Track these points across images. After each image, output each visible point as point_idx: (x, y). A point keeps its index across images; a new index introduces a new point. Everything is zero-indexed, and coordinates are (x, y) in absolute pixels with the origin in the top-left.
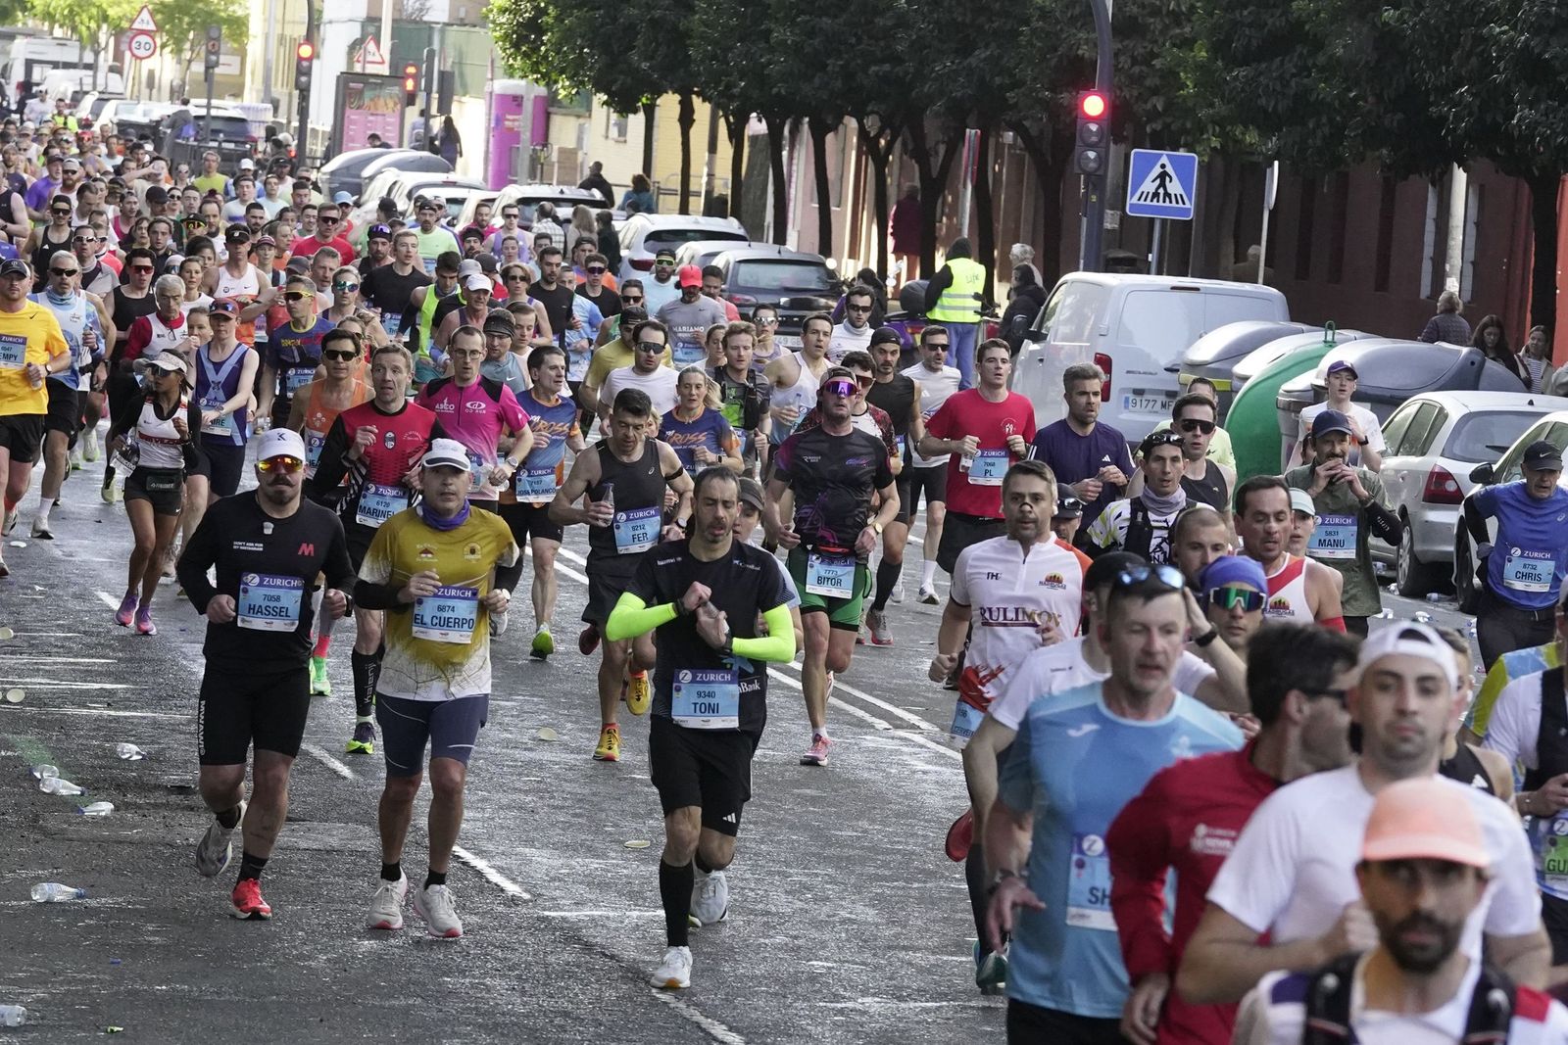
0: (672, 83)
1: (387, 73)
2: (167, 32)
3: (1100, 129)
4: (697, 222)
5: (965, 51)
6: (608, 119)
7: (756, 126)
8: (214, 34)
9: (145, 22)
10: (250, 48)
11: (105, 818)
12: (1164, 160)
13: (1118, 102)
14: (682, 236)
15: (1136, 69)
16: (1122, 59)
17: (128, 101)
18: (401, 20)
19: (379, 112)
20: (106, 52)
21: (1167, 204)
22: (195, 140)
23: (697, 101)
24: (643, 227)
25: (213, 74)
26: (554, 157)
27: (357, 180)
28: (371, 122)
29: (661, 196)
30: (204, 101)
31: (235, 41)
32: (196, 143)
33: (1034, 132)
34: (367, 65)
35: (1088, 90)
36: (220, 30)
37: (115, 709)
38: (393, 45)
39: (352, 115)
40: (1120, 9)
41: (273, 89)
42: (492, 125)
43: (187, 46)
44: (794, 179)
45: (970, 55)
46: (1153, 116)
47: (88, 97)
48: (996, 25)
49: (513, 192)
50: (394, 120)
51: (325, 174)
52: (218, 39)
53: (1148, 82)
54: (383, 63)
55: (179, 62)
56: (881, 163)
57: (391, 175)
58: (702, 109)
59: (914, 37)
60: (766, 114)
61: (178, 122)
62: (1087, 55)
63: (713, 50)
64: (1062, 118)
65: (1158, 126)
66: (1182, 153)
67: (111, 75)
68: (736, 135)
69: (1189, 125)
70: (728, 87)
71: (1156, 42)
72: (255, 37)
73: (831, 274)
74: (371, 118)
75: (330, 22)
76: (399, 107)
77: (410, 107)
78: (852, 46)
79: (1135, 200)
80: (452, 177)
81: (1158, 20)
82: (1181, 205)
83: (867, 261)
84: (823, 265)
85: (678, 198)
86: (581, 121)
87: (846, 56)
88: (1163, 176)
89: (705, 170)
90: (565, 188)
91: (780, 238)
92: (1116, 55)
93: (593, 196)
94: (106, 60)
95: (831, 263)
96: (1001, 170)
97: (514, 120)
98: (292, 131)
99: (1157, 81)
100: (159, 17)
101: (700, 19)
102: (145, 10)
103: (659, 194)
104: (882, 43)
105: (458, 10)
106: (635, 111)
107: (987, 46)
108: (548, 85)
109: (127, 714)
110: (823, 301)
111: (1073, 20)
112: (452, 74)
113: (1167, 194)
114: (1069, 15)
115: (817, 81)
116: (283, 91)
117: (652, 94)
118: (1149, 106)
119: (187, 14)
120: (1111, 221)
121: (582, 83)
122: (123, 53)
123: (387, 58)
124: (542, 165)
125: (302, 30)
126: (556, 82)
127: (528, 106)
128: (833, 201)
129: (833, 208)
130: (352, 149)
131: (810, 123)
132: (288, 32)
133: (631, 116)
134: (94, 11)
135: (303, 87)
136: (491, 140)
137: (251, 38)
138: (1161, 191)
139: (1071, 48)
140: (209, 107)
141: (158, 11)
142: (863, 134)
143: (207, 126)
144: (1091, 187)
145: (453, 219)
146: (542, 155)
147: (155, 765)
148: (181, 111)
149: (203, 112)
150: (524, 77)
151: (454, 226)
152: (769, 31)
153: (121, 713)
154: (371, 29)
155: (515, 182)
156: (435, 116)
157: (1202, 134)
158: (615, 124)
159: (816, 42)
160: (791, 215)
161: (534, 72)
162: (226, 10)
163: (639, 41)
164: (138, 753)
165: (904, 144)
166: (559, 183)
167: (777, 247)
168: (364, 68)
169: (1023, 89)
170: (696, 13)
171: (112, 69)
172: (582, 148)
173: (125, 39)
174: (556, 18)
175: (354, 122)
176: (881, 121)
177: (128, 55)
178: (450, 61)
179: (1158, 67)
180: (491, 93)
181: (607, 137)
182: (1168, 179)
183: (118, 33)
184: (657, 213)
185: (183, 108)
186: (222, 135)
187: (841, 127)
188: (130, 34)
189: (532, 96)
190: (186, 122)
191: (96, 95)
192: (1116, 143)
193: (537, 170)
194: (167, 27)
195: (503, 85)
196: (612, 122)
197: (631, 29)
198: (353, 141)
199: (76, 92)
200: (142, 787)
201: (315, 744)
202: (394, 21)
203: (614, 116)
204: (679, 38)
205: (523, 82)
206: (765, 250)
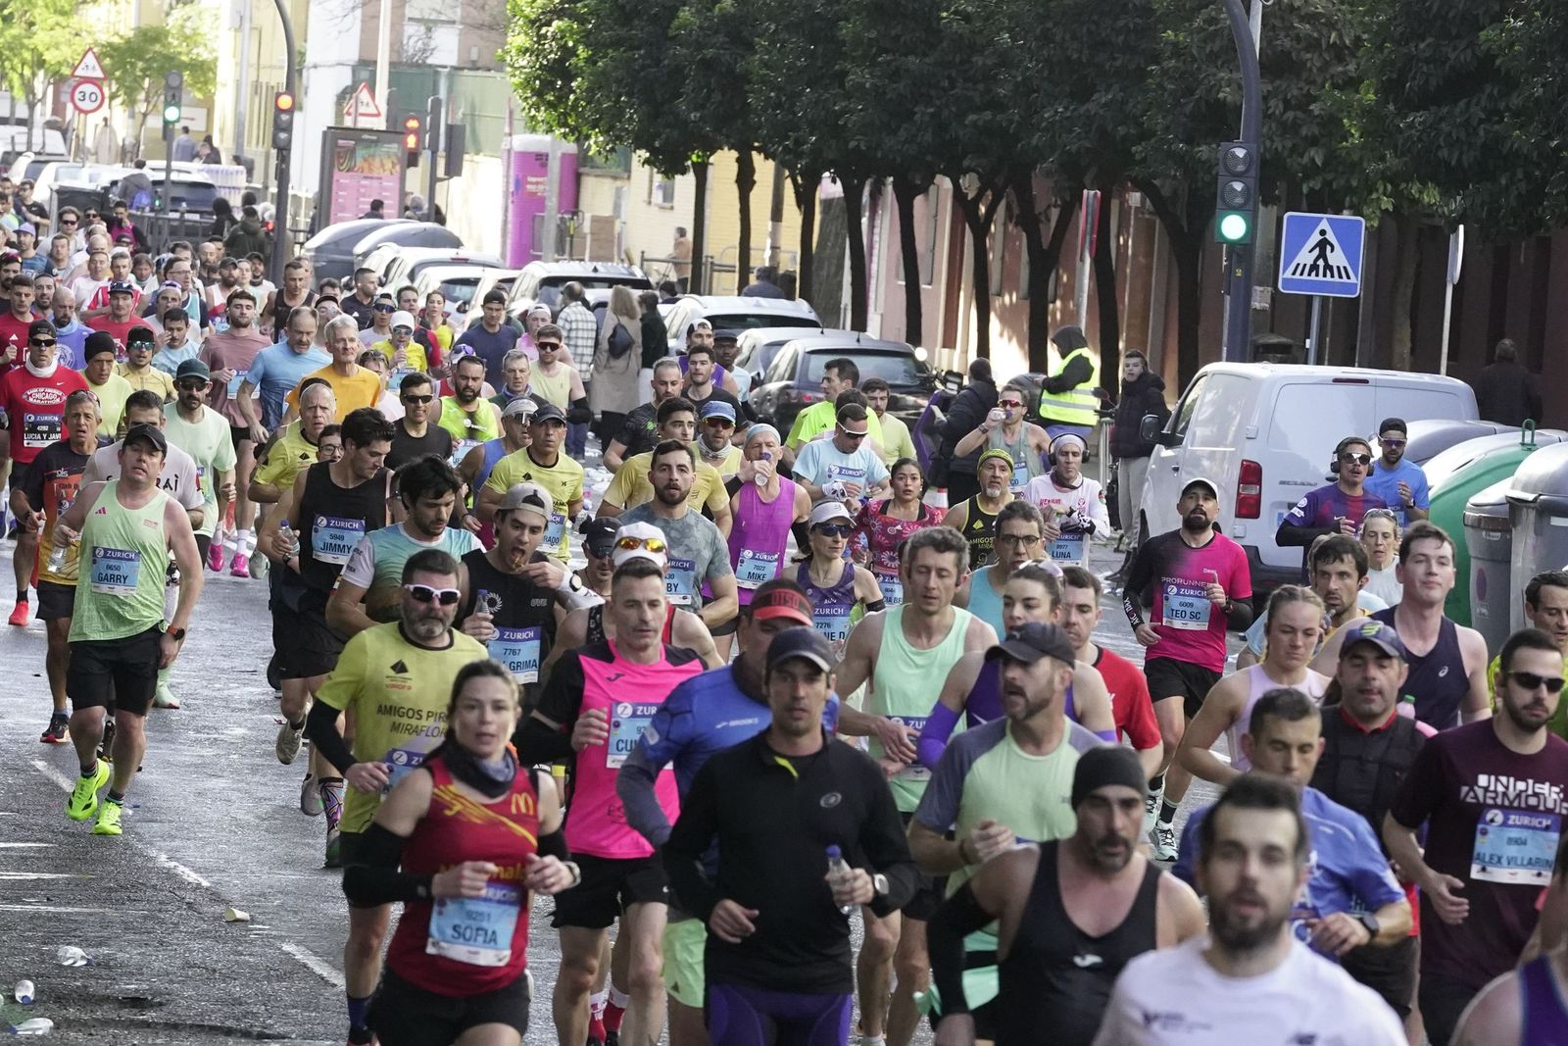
0: (728, 137)
1: (383, 127)
2: (118, 80)
3: (1246, 191)
4: (758, 305)
5: (1082, 94)
6: (651, 181)
7: (830, 188)
8: (174, 82)
9: (91, 68)
10: (217, 99)
11: (42, 1038)
12: (1324, 225)
13: (1268, 156)
14: (742, 321)
15: (1290, 115)
16: (1272, 103)
17: (71, 163)
18: (400, 63)
19: (375, 175)
20: (44, 104)
21: (1328, 278)
22: (152, 210)
23: (757, 158)
24: (693, 311)
25: (173, 129)
26: (587, 227)
27: (349, 258)
28: (365, 187)
29: (716, 274)
30: (163, 164)
31: (199, 89)
32: (152, 215)
33: (1166, 192)
34: (360, 118)
35: (1229, 140)
36: (181, 77)
37: (55, 905)
38: (390, 94)
39: (341, 178)
40: (1270, 43)
41: (246, 148)
42: (512, 188)
43: (142, 96)
44: (875, 252)
45: (1088, 100)
46: (1311, 171)
47: (21, 158)
48: (1118, 63)
49: (539, 270)
50: (392, 184)
51: (308, 250)
52: (179, 88)
53: (1304, 131)
54: (378, 115)
55: (132, 116)
56: (981, 232)
57: (389, 251)
58: (764, 169)
59: (1019, 79)
60: (840, 175)
61: (130, 189)
62: (1230, 98)
63: (777, 96)
64: (1200, 175)
65: (1316, 184)
66: (1346, 216)
67: (49, 132)
68: (805, 200)
69: (1354, 183)
70: (798, 143)
71: (1314, 82)
72: (224, 85)
73: (921, 367)
74: (364, 182)
75: (315, 67)
76: (398, 168)
77: (412, 169)
78: (944, 90)
79: (1288, 274)
80: (462, 253)
81: (1316, 56)
82: (1345, 279)
83: (965, 352)
84: (910, 356)
85: (736, 276)
86: (619, 183)
87: (938, 102)
88: (1323, 244)
89: (769, 242)
90: (599, 265)
91: (860, 324)
92: (1265, 99)
93: (632, 274)
94: (43, 114)
95: (921, 354)
96: (1126, 242)
97: (537, 183)
98: (269, 197)
99: (1316, 130)
100: (107, 61)
101: (761, 60)
102: (90, 54)
103: (713, 270)
104: (981, 87)
105: (469, 52)
106: (683, 172)
107: (1107, 91)
108: (577, 140)
109: (70, 910)
110: (911, 399)
111: (1213, 57)
112: (462, 128)
113: (1328, 267)
114: (1208, 50)
115: (902, 134)
116: (258, 150)
117: (704, 151)
118: (1306, 159)
119: (141, 58)
120: (1260, 299)
121: (619, 138)
122: (64, 105)
123: (383, 109)
124: (572, 237)
125: (280, 78)
126: (588, 137)
127: (554, 166)
128: (923, 277)
129: (924, 286)
130: (342, 220)
131: (895, 184)
132: (264, 79)
133: (678, 177)
134: (27, 55)
135: (282, 144)
136: (511, 206)
137: (219, 87)
138: (1321, 263)
139: (1209, 91)
140: (168, 170)
141: (105, 55)
142: (958, 194)
143: (166, 193)
144: (1234, 257)
145: (465, 303)
146: (572, 225)
147: (104, 973)
148: (133, 176)
149: (161, 176)
150: (550, 131)
151: (465, 312)
152: (844, 74)
153: (63, 909)
154: (364, 74)
155: (538, 258)
156: (442, 180)
157: (1370, 193)
158: (660, 187)
159: (901, 86)
160: (872, 295)
161: (565, 125)
162: (189, 52)
163: (689, 86)
164: (83, 958)
165: (1009, 208)
166: (592, 259)
167: (855, 334)
168: (355, 122)
169: (1153, 140)
170: (756, 52)
171: (50, 125)
172: (619, 217)
173: (66, 88)
174: (587, 60)
175: (343, 188)
176: (980, 178)
177: (70, 107)
178: (460, 115)
179: (1316, 113)
180: (509, 151)
181: (650, 203)
182: (1329, 248)
183: (58, 80)
184: (710, 294)
185: (137, 171)
186: (184, 205)
187: (932, 188)
188: (73, 82)
189: (559, 154)
190: (140, 188)
191: (33, 157)
192: (1265, 204)
193: (566, 244)
194: (118, 74)
195: (526, 141)
196: (656, 184)
197: (678, 72)
198: (343, 209)
199: (6, 153)
200: (87, 999)
201: (298, 943)
202: (392, 64)
203: (658, 178)
204: (736, 83)
205: (548, 138)
206: (840, 338)
